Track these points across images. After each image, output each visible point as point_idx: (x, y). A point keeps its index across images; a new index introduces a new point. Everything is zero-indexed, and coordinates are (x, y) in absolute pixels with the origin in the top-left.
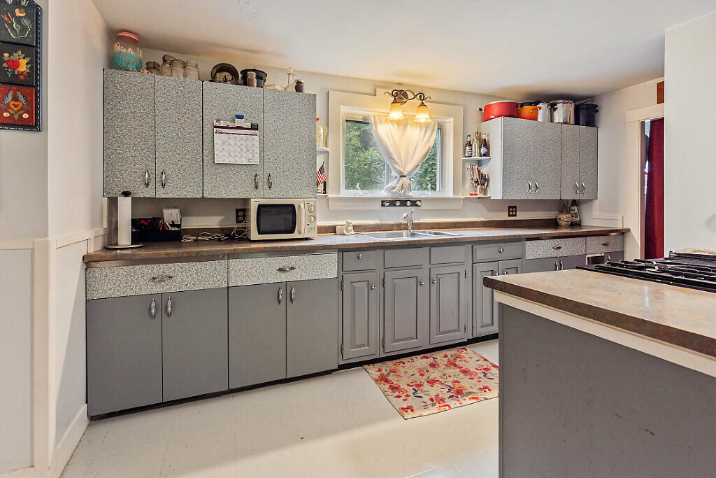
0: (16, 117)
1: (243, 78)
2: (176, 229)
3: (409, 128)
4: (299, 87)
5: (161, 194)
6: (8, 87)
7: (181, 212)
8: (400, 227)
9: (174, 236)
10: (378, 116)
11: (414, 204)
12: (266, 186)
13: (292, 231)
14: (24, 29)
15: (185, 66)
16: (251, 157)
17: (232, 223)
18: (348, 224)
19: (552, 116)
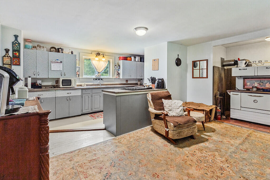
0: (16, 63)
1: (58, 50)
2: (40, 85)
3: (101, 61)
4: (72, 53)
5: (38, 77)
6: (14, 58)
7: (42, 81)
8: (98, 85)
9: (40, 87)
10: (93, 58)
11: (102, 79)
12: (64, 75)
13: (71, 85)
14: (18, 47)
15: (43, 47)
16: (60, 69)
17: (54, 84)
18: (85, 84)
19: (135, 60)
